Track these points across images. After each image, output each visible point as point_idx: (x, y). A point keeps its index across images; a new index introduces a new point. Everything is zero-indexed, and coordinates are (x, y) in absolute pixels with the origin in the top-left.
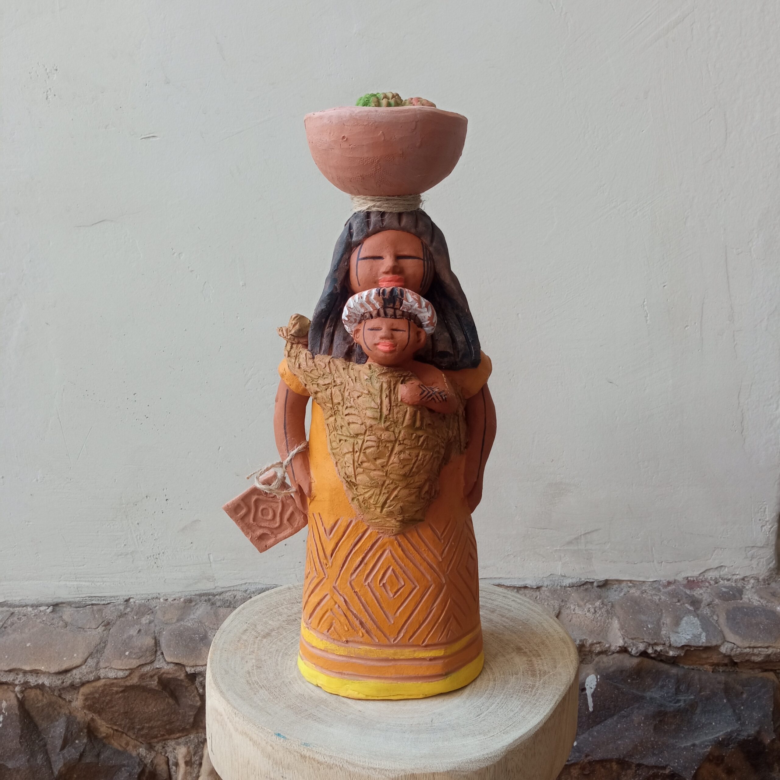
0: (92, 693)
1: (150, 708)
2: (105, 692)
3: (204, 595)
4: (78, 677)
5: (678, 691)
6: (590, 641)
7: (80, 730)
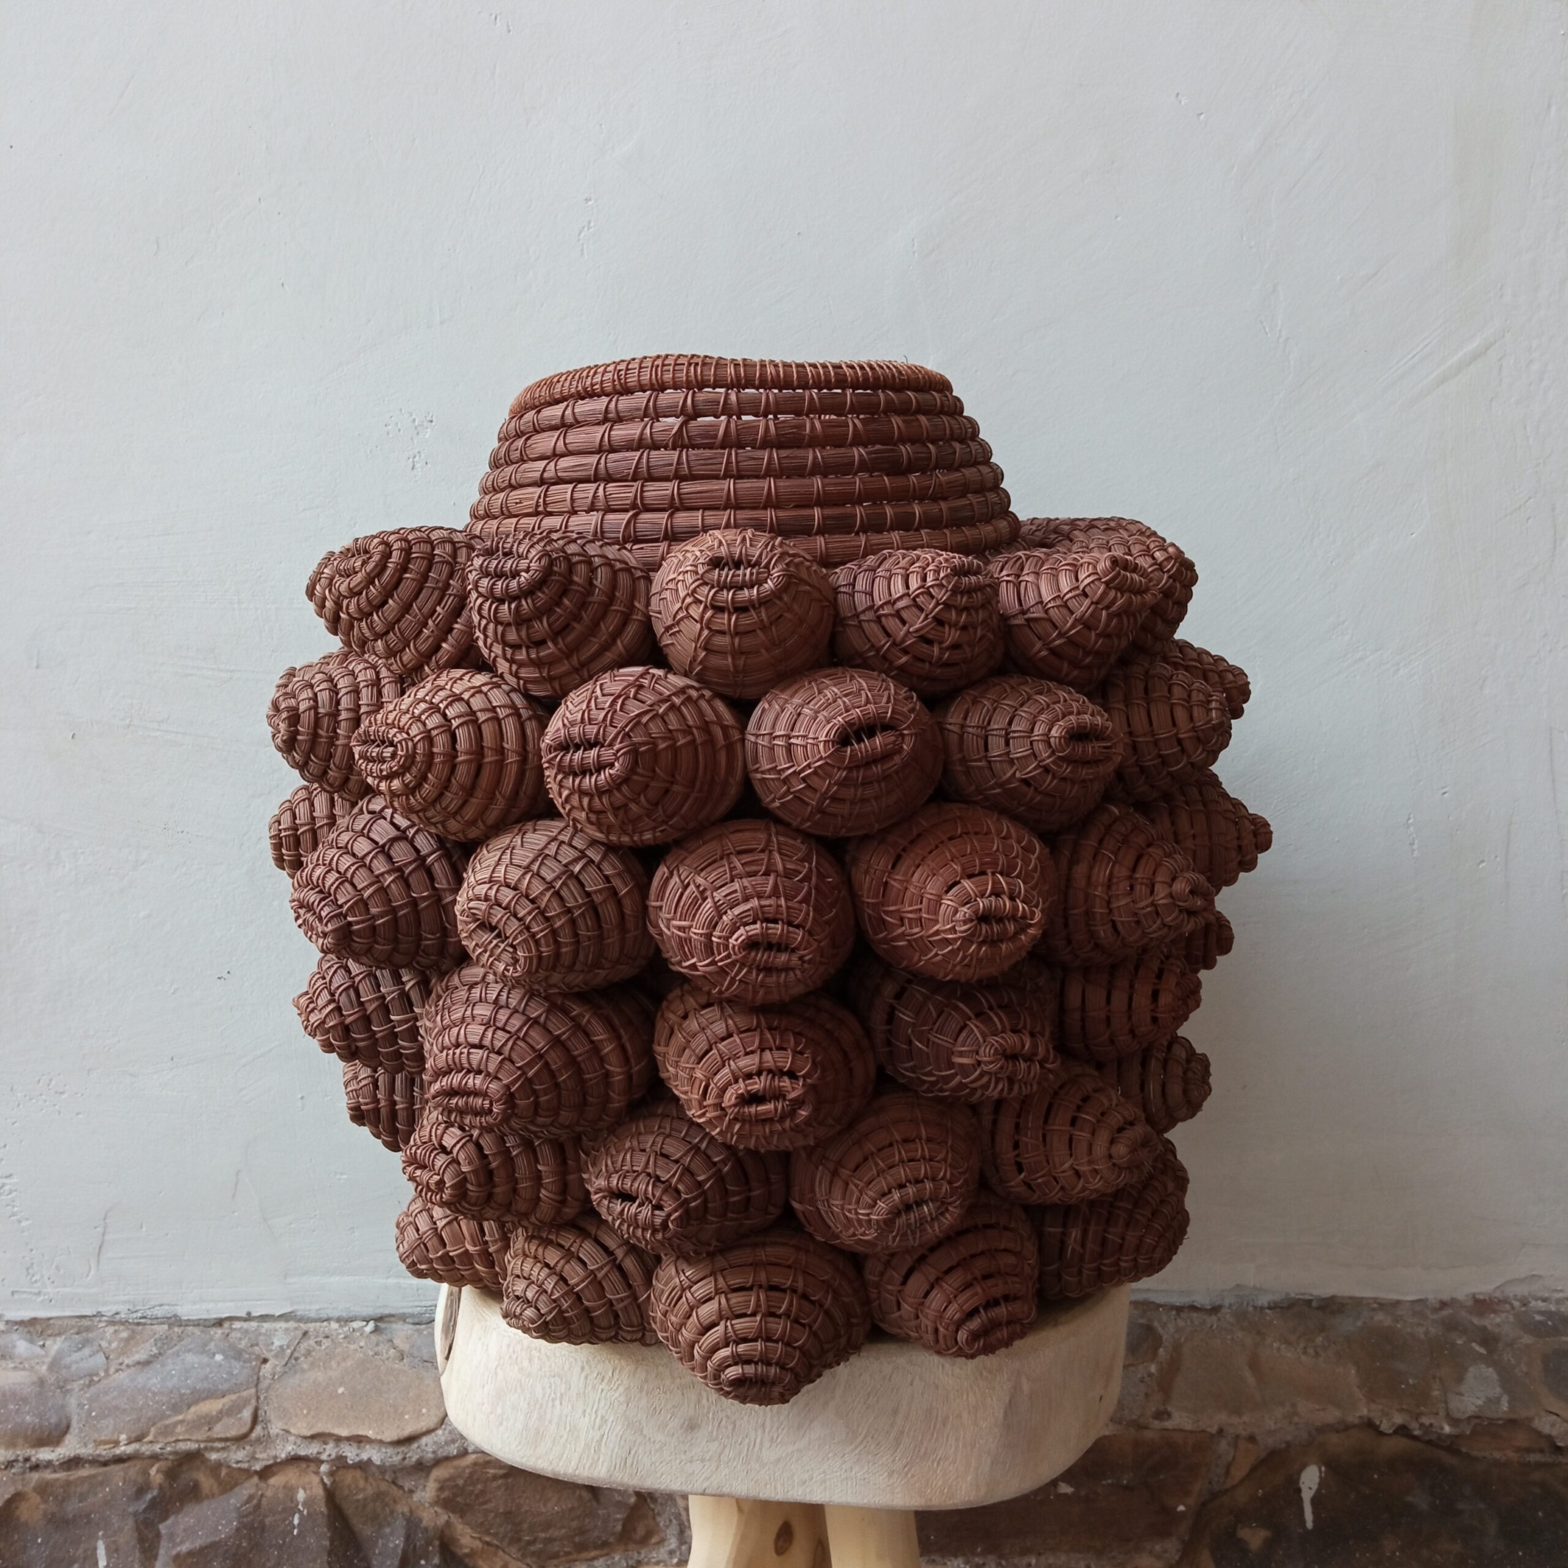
0: (452, 1478)
1: (549, 1505)
2: (475, 1477)
4: (430, 1449)
7: (429, 1543)
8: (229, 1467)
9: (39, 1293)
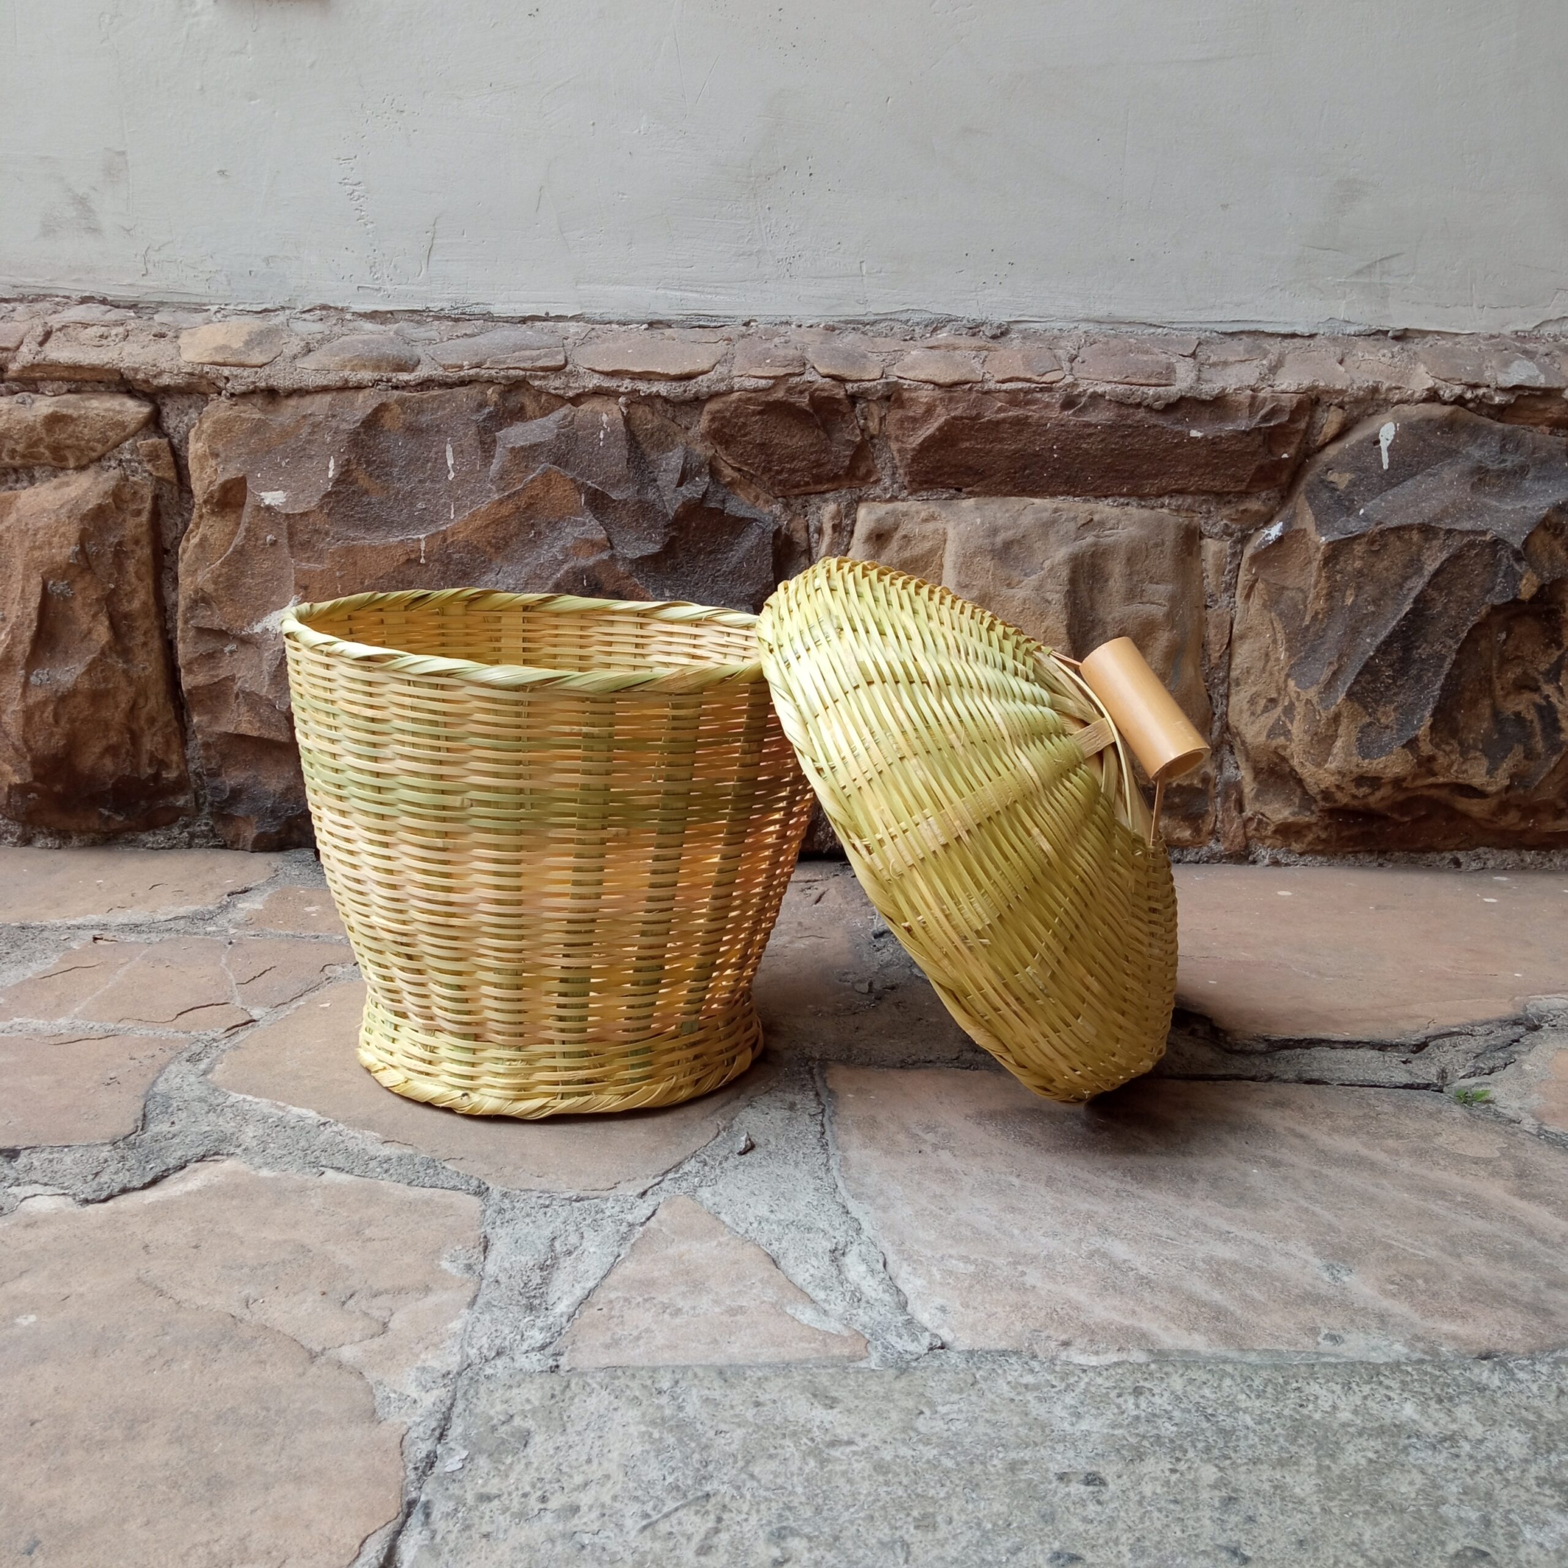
0: (721, 412)
1: (795, 440)
2: (739, 412)
3: (850, 322)
4: (705, 384)
5: (1503, 449)
6: (1386, 385)
7: (702, 465)
8: (548, 393)
9: (379, 290)
